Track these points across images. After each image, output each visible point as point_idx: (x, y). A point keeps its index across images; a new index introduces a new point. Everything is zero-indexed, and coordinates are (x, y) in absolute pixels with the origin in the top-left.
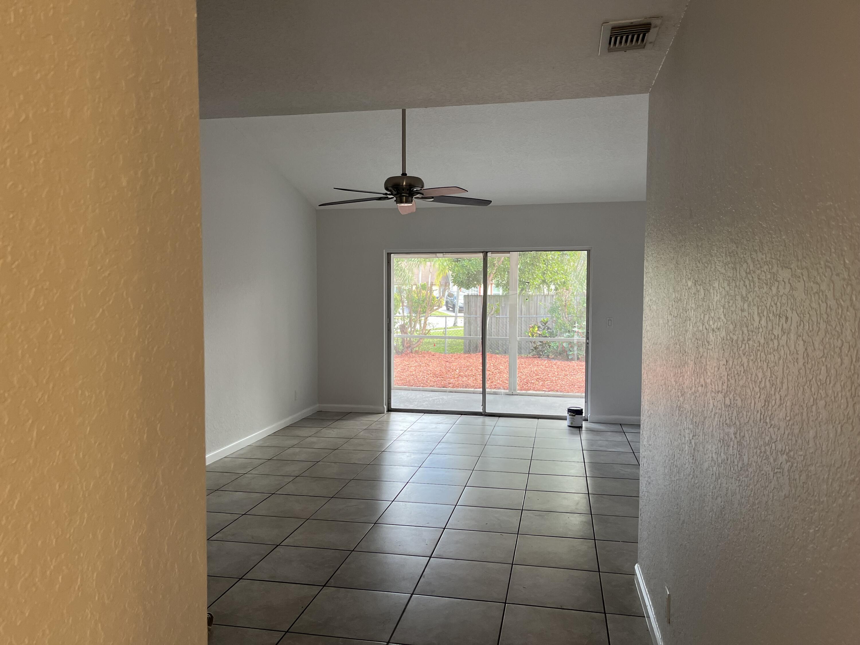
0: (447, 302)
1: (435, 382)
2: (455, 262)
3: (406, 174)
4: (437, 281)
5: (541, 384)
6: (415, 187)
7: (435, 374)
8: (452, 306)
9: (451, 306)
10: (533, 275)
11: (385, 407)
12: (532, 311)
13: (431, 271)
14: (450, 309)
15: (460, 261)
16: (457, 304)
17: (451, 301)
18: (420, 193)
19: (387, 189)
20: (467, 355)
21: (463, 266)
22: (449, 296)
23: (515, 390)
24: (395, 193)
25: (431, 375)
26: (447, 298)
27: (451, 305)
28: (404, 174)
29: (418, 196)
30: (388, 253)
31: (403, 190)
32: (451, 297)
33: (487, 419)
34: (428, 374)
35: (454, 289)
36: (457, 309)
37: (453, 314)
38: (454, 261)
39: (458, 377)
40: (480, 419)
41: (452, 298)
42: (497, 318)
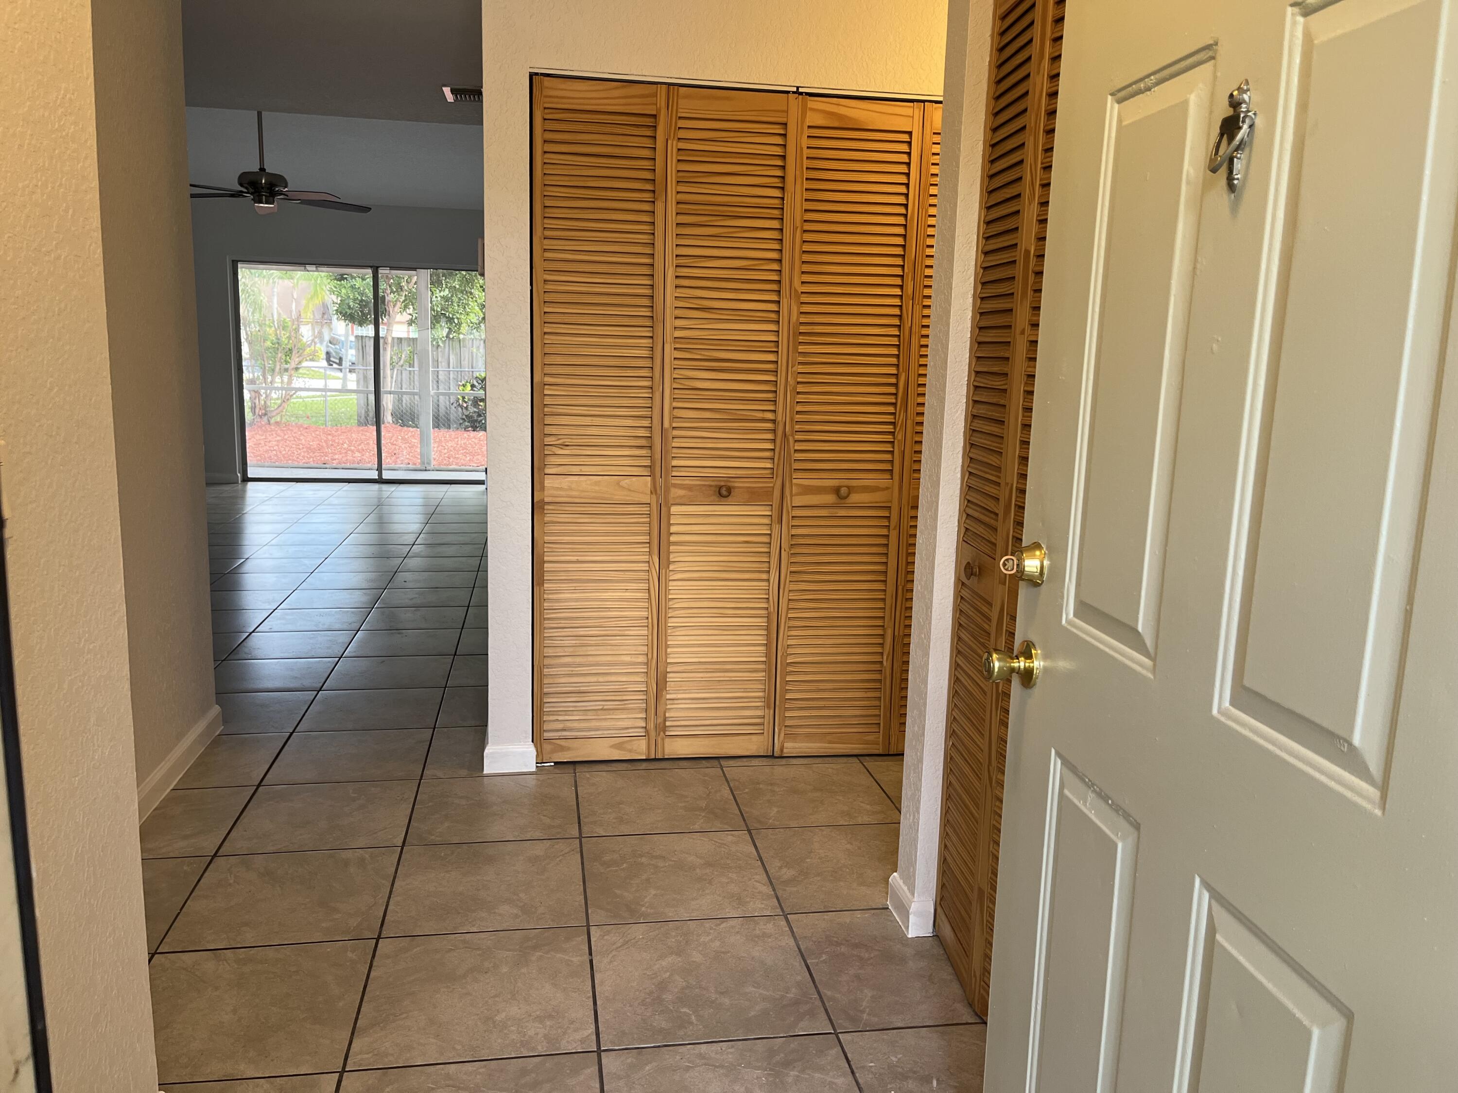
0: (328, 353)
1: (311, 457)
2: (338, 280)
3: (264, 170)
4: (308, 316)
5: (468, 458)
6: (276, 186)
7: (309, 448)
8: (337, 361)
9: (333, 360)
10: (465, 307)
11: (239, 475)
12: (465, 363)
13: (295, 296)
14: (335, 366)
15: (346, 278)
16: (347, 356)
17: (336, 352)
18: (284, 195)
19: (241, 185)
20: (361, 428)
21: (353, 287)
22: (330, 343)
23: (429, 464)
24: (251, 190)
25: (305, 450)
26: (328, 346)
27: (336, 358)
28: (262, 169)
29: (282, 197)
30: (233, 261)
31: (263, 188)
32: (334, 345)
33: (385, 487)
34: (300, 449)
35: (340, 327)
36: (346, 364)
37: (340, 375)
38: (336, 279)
39: (346, 453)
40: (376, 486)
41: (337, 347)
42: (410, 371)
